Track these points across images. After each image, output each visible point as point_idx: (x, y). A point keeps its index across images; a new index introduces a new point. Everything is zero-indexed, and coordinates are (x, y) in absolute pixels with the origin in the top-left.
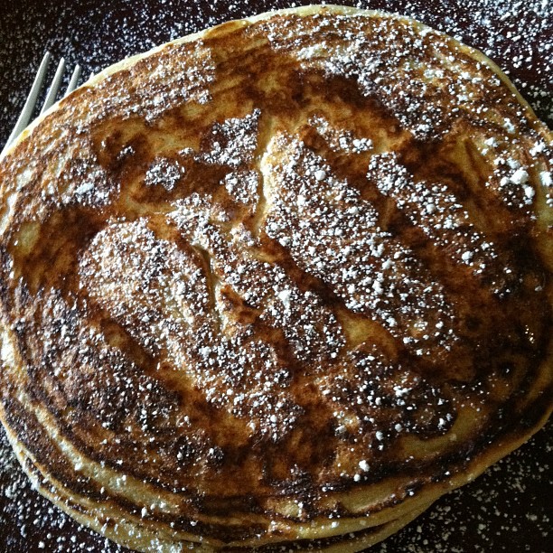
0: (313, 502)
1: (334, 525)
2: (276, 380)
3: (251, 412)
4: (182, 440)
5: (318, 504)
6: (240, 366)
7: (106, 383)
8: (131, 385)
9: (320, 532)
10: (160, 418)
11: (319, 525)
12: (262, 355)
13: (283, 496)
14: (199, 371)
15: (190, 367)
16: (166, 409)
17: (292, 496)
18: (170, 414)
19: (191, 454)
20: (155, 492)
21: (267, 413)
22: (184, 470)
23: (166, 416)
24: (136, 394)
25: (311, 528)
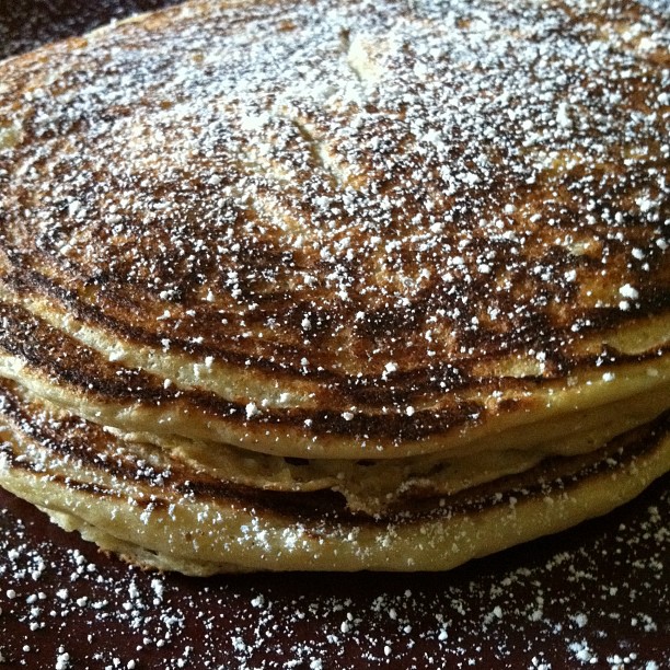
0: (561, 348)
1: (607, 377)
2: (449, 218)
3: (418, 257)
4: (304, 307)
5: (570, 351)
6: (383, 212)
7: (159, 250)
8: (204, 248)
9: (588, 392)
10: (261, 283)
11: (582, 382)
12: (417, 197)
13: (505, 352)
14: (317, 224)
15: (302, 220)
16: (270, 272)
17: (522, 347)
18: (277, 278)
19: (325, 322)
20: (268, 378)
21: (446, 255)
22: (316, 343)
23: (272, 280)
24: (213, 257)
25: (568, 388)
